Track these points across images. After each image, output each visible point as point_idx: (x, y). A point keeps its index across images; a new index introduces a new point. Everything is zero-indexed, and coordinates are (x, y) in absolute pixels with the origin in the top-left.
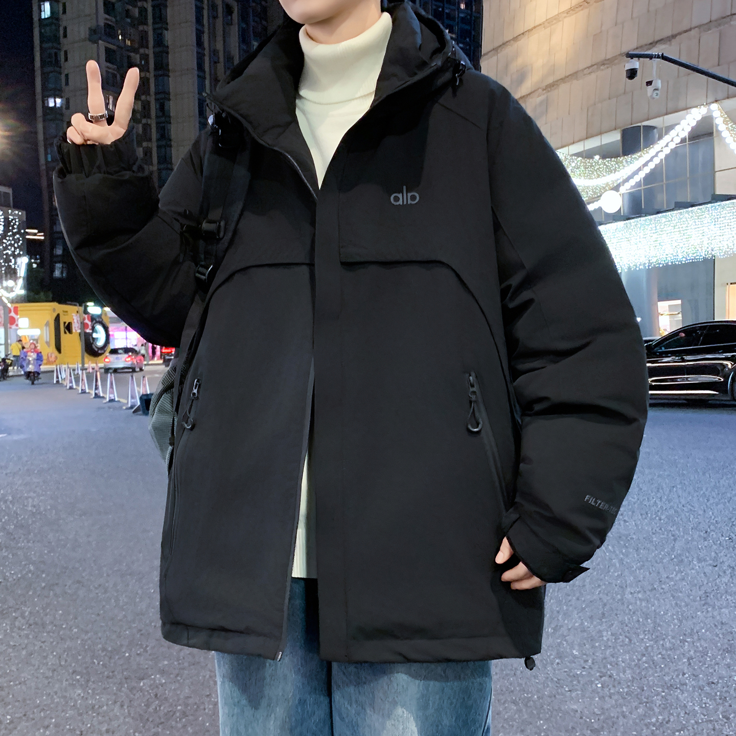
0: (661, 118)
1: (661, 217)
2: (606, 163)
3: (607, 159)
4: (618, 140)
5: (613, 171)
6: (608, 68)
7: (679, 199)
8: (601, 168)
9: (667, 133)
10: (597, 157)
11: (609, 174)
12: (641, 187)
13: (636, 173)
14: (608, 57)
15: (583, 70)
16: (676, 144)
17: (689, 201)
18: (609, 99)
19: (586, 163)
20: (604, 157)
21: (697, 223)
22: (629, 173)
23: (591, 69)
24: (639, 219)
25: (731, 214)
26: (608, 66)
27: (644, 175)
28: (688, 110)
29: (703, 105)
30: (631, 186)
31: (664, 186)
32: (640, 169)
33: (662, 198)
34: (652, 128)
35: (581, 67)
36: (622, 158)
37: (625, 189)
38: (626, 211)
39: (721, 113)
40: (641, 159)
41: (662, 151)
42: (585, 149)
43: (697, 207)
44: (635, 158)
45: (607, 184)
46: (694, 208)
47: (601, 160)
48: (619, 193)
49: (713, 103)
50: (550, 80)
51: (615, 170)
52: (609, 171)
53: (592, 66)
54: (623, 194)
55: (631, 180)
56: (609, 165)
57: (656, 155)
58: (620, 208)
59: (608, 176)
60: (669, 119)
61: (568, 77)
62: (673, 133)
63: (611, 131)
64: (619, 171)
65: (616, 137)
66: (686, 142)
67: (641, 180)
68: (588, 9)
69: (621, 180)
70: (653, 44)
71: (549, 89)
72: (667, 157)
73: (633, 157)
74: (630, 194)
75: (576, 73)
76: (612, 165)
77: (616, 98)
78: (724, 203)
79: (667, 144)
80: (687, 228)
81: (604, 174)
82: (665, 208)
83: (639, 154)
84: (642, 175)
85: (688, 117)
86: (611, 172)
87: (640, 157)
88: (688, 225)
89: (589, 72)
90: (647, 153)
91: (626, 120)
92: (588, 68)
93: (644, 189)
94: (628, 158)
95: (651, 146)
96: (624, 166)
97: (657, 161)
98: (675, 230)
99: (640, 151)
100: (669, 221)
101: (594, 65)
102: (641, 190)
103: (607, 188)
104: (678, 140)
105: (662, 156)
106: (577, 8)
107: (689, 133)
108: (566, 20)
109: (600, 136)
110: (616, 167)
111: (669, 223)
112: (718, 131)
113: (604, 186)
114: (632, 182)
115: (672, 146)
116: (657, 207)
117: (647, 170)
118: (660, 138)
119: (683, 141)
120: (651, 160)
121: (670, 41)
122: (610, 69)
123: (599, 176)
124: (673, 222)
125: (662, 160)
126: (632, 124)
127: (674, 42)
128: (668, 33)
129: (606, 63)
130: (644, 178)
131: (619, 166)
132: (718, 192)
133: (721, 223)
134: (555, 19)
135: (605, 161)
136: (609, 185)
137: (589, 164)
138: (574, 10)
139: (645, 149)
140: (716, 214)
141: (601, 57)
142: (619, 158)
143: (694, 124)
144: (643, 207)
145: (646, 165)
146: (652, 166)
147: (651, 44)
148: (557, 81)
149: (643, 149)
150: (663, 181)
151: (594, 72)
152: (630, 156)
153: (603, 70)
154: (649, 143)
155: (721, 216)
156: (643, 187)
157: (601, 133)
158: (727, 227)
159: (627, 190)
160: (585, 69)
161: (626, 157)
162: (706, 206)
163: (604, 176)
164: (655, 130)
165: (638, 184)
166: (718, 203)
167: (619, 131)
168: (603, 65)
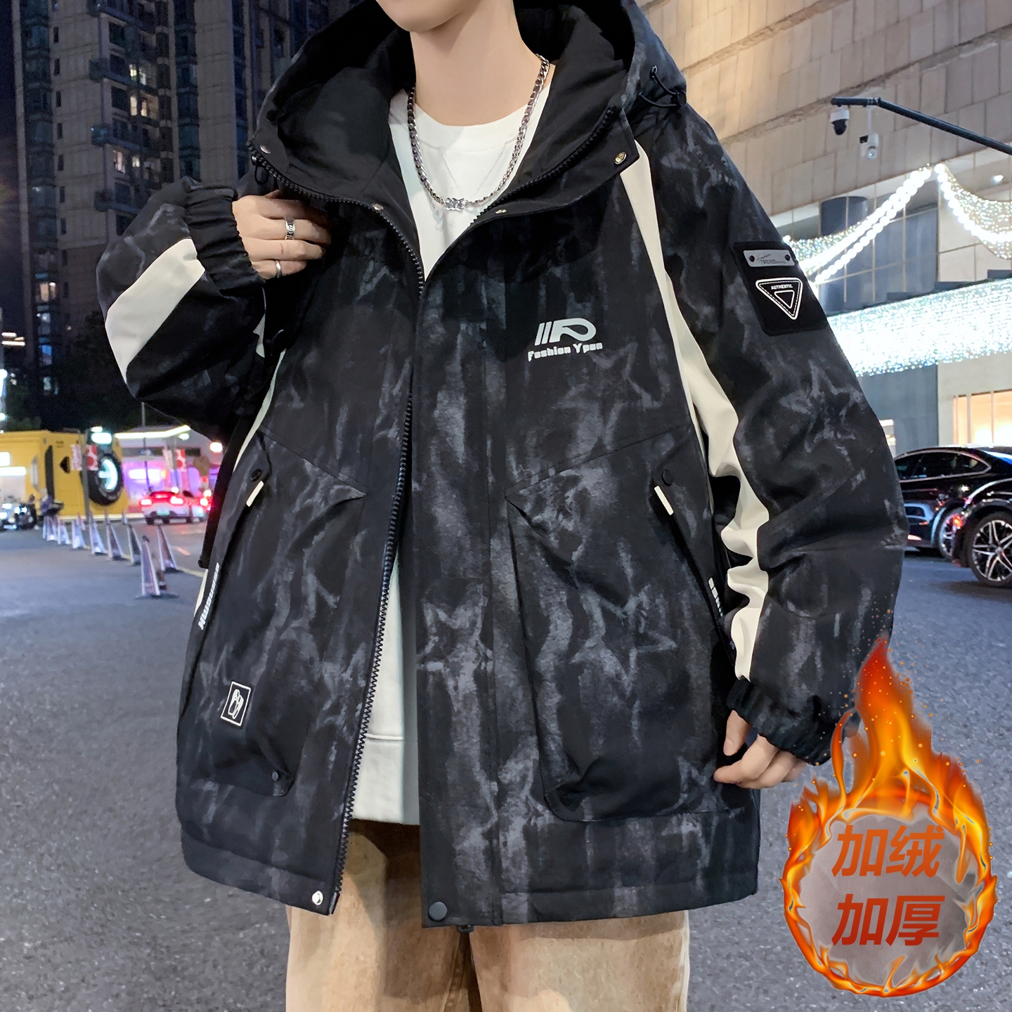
0: (872, 187)
1: (868, 313)
2: (800, 246)
3: (801, 241)
4: (815, 217)
5: (809, 256)
6: (800, 120)
7: (893, 290)
9: (879, 206)
12: (843, 275)
13: (838, 257)
14: (800, 106)
15: (764, 124)
16: (891, 220)
17: (904, 291)
18: (804, 162)
20: (797, 236)
21: (915, 320)
22: (830, 259)
23: (775, 122)
24: (840, 316)
26: (800, 117)
27: (848, 261)
28: (907, 174)
29: (926, 166)
30: (833, 274)
31: (874, 273)
32: (843, 253)
33: (870, 288)
34: (861, 199)
36: (821, 239)
37: (825, 277)
39: (949, 176)
40: (844, 239)
41: (871, 229)
43: (915, 299)
44: (839, 240)
46: (911, 300)
48: (815, 283)
49: (938, 163)
51: (811, 255)
52: (803, 256)
53: (777, 118)
55: (831, 267)
56: (804, 248)
57: (865, 234)
60: (882, 187)
61: (742, 133)
62: (886, 205)
63: (806, 204)
64: (815, 256)
65: (814, 211)
66: (902, 216)
67: (843, 267)
69: (818, 267)
70: (860, 87)
72: (878, 236)
73: (835, 237)
75: (755, 127)
76: (807, 248)
78: (951, 292)
79: (880, 219)
82: (873, 300)
83: (842, 234)
84: (845, 260)
87: (843, 237)
89: (772, 126)
90: (853, 231)
91: (825, 189)
92: (772, 120)
93: (849, 279)
94: (828, 239)
95: (859, 223)
96: (822, 249)
97: (865, 242)
99: (844, 229)
100: (879, 318)
101: (780, 117)
102: (843, 279)
104: (893, 214)
105: (872, 236)
106: (757, 36)
107: (907, 205)
108: (741, 54)
109: (793, 211)
110: (812, 251)
111: (879, 320)
112: (943, 200)
114: (833, 270)
115: (886, 222)
116: (863, 301)
117: (852, 254)
118: (870, 212)
119: (900, 214)
120: (858, 240)
121: (883, 82)
122: (803, 121)
124: (884, 318)
125: (871, 241)
126: (834, 195)
127: (889, 83)
128: (881, 71)
129: (793, 114)
130: (847, 265)
131: (816, 249)
132: (942, 279)
135: (798, 243)
139: (851, 227)
140: (939, 307)
141: (790, 106)
142: (818, 238)
143: (913, 192)
144: (845, 301)
145: (851, 247)
146: (858, 248)
147: (858, 87)
149: (849, 227)
150: (870, 267)
151: (782, 125)
152: (830, 236)
153: (792, 123)
154: (856, 219)
156: (846, 276)
157: (794, 207)
160: (768, 122)
161: (825, 237)
164: (864, 203)
165: (840, 272)
166: (943, 293)
167: (817, 204)
168: (794, 116)
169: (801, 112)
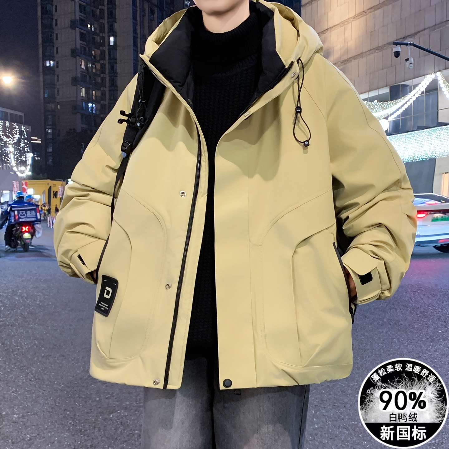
0: (412, 80)
1: (409, 135)
2: (381, 104)
3: (382, 102)
4: (388, 92)
5: (385, 109)
6: (380, 51)
7: (420, 124)
8: (378, 107)
9: (414, 89)
10: (376, 101)
11: (383, 110)
12: (400, 117)
13: (398, 110)
14: (380, 45)
15: (366, 52)
16: (419, 95)
17: (425, 125)
18: (383, 69)
19: (369, 104)
20: (380, 101)
21: (428, 138)
22: (394, 110)
23: (371, 52)
24: (397, 135)
25: (447, 133)
26: (380, 50)
27: (402, 111)
28: (425, 76)
29: (433, 73)
30: (395, 117)
31: (412, 117)
32: (400, 108)
33: (410, 124)
35: (365, 50)
36: (390, 102)
37: (391, 118)
38: (390, 130)
39: (442, 77)
40: (400, 102)
41: (411, 98)
42: (369, 96)
43: (429, 129)
44: (397, 102)
45: (381, 116)
46: (427, 129)
47: (378, 103)
48: (388, 120)
49: (438, 72)
50: (346, 57)
51: (386, 108)
52: (383, 109)
53: (371, 50)
54: (390, 121)
55: (395, 114)
56: (383, 105)
57: (409, 101)
58: (388, 129)
59: (382, 112)
60: (415, 81)
61: (356, 56)
62: (417, 89)
63: (384, 87)
64: (388, 109)
65: (387, 90)
66: (424, 94)
67: (400, 114)
68: (366, 16)
69: (389, 114)
70: (405, 38)
71: (345, 63)
72: (414, 101)
73: (396, 101)
74: (394, 121)
75: (362, 53)
76: (384, 105)
77: (386, 69)
78: (443, 127)
79: (415, 94)
80: (422, 141)
81: (380, 110)
82: (412, 129)
83: (399, 100)
84: (401, 111)
85: (425, 80)
86: (384, 109)
87: (400, 101)
88: (423, 139)
89: (369, 53)
90: (404, 99)
91: (392, 81)
92: (369, 51)
93: (401, 119)
94: (394, 102)
95: (406, 96)
96: (391, 106)
97: (409, 104)
98: (416, 142)
99: (400, 98)
100: (413, 137)
101: (372, 50)
102: (400, 119)
103: (381, 118)
104: (420, 92)
105: (412, 101)
106: (359, 15)
107: (426, 89)
108: (353, 22)
109: (377, 90)
110: (387, 107)
111: (413, 138)
112: (440, 87)
113: (379, 117)
114: (396, 115)
115: (417, 96)
116: (408, 129)
117: (403, 109)
118: (411, 91)
119: (423, 93)
120: (406, 103)
121: (414, 36)
122: (381, 52)
123: (377, 111)
124: (415, 137)
125: (411, 103)
126: (395, 84)
127: (416, 36)
128: (413, 31)
129: (378, 48)
130: (402, 113)
131: (388, 106)
132: (440, 121)
133: (441, 138)
134: (346, 22)
135: (381, 103)
136: (383, 116)
137: (371, 105)
138: (358, 17)
139: (403, 97)
140: (438, 133)
141: (376, 45)
142: (388, 102)
143: (428, 84)
144: (400, 128)
145: (403, 106)
146: (406, 106)
147: (404, 38)
148: (350, 58)
149: (402, 97)
150: (411, 115)
151: (372, 53)
152: (394, 101)
153: (377, 52)
154: (405, 94)
155: (441, 134)
156: (401, 118)
157: (378, 88)
158: (444, 140)
159: (392, 119)
160: (367, 51)
161: (392, 101)
162: (434, 128)
163: (380, 111)
164: (408, 87)
165: (399, 116)
166: (440, 127)
167: (388, 87)
168: (378, 49)
169: (380, 48)
